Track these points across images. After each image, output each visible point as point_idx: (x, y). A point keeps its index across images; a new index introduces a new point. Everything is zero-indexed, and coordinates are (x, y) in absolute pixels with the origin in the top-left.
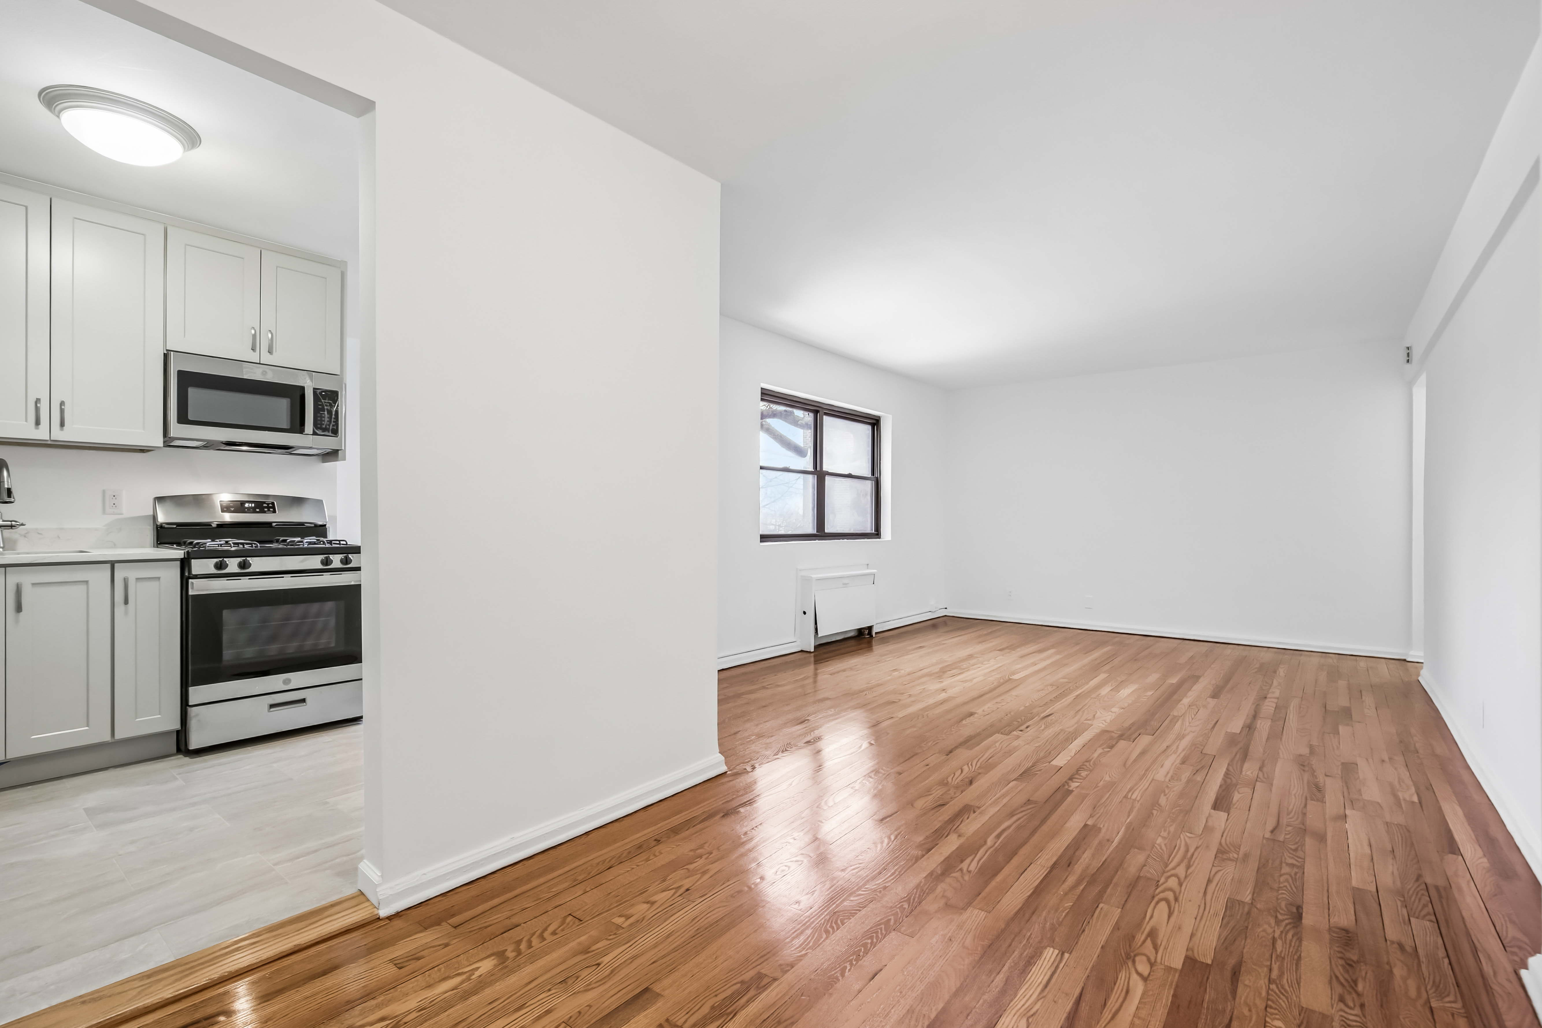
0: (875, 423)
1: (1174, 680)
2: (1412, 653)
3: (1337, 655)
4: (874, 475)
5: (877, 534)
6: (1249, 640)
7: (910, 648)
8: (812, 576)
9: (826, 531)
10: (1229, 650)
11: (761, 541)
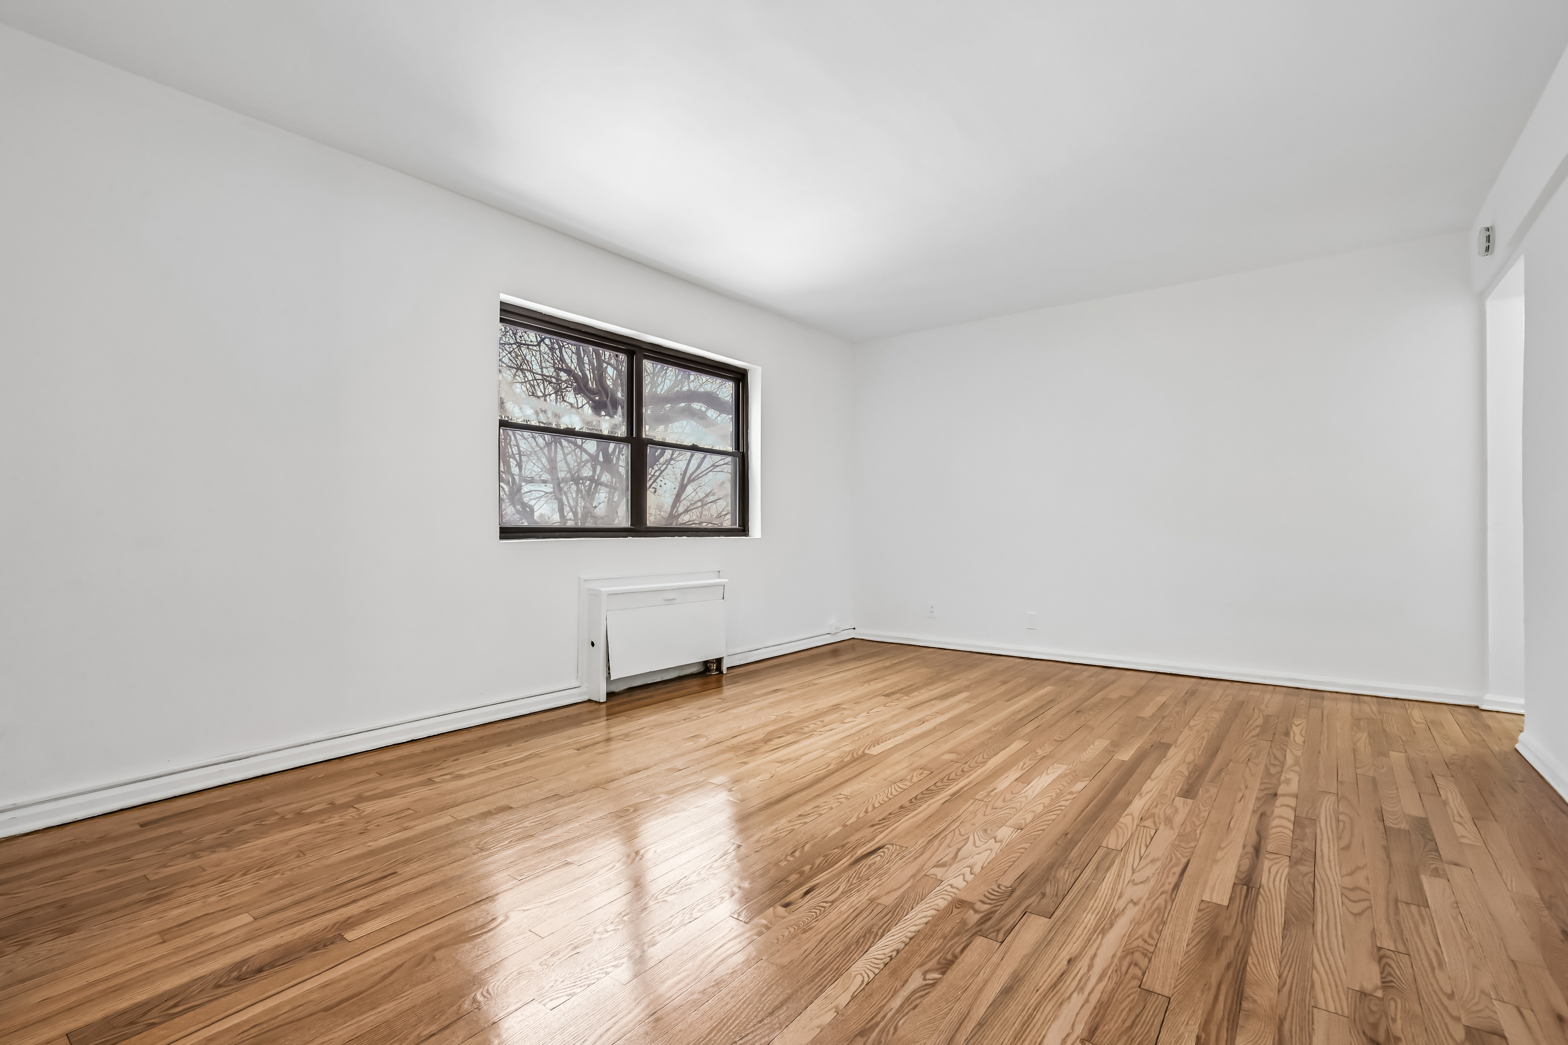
0: (739, 377)
1: (1126, 755)
2: (1488, 697)
3: (1375, 699)
4: (739, 449)
5: (743, 529)
6: (1247, 675)
7: (758, 693)
8: (602, 589)
9: (649, 524)
10: (1218, 691)
11: (501, 538)
